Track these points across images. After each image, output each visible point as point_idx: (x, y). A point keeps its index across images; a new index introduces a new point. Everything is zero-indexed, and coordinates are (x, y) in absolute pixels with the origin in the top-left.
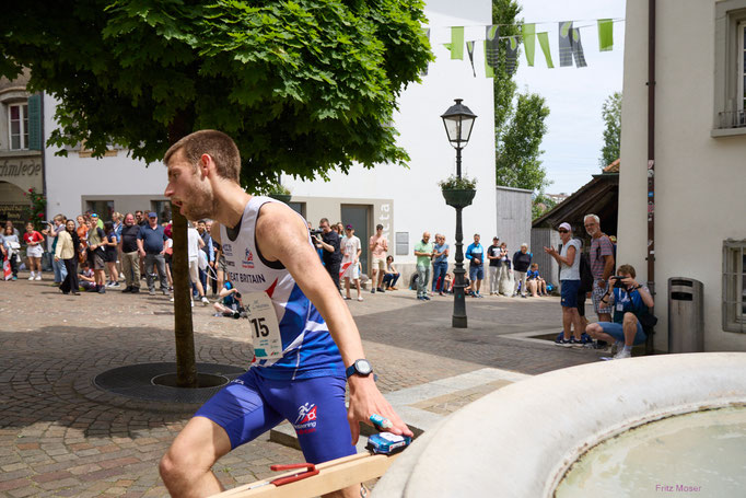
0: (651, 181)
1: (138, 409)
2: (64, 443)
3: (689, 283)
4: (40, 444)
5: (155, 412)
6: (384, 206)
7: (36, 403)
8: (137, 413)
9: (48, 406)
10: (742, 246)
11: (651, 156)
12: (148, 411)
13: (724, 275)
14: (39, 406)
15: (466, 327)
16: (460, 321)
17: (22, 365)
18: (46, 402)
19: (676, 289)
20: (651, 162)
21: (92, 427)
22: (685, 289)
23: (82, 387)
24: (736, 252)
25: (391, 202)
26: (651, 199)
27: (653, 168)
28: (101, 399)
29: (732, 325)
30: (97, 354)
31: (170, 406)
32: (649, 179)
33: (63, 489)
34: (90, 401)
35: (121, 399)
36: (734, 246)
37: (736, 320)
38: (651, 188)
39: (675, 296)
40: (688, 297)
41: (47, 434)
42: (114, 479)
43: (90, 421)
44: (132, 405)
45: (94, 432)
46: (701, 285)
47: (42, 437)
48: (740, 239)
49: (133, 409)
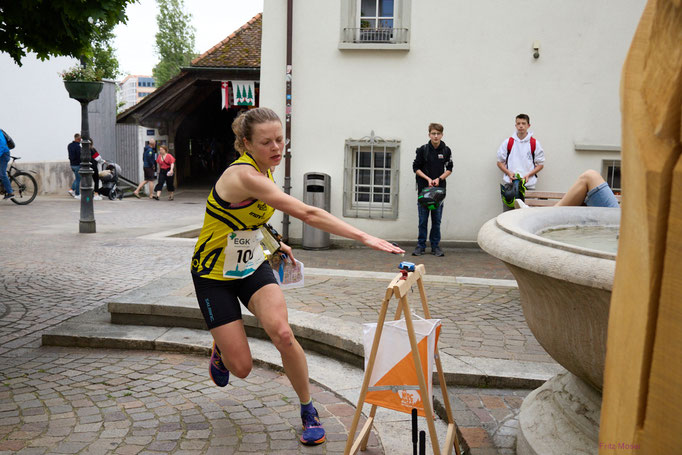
0: (289, 84)
3: (320, 177)
10: (359, 144)
11: (289, 62)
13: (346, 169)
15: (94, 231)
16: (88, 226)
19: (312, 182)
20: (289, 67)
22: (319, 183)
24: (354, 149)
26: (289, 102)
27: (290, 73)
29: (350, 212)
32: (288, 83)
36: (353, 144)
37: (352, 207)
38: (289, 92)
39: (311, 189)
40: (320, 189)
46: (330, 177)
48: (358, 138)
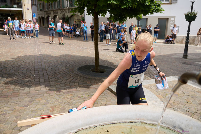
1: (83, 77)
2: (65, 84)
4: (61, 83)
5: (86, 78)
6: (172, 18)
7: (64, 73)
8: (83, 78)
9: (66, 74)
12: (85, 78)
14: (65, 74)
15: (187, 58)
16: (185, 57)
17: (67, 63)
18: (66, 73)
21: (72, 80)
23: (75, 70)
25: (175, 17)
28: (77, 74)
30: (83, 61)
31: (90, 77)
33: (59, 95)
34: (75, 74)
35: (81, 74)
41: (63, 81)
42: (69, 94)
43: (72, 79)
44: (82, 76)
45: (72, 82)
47: (62, 82)
49: (82, 77)
